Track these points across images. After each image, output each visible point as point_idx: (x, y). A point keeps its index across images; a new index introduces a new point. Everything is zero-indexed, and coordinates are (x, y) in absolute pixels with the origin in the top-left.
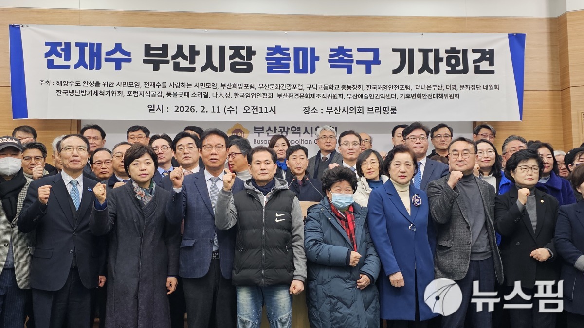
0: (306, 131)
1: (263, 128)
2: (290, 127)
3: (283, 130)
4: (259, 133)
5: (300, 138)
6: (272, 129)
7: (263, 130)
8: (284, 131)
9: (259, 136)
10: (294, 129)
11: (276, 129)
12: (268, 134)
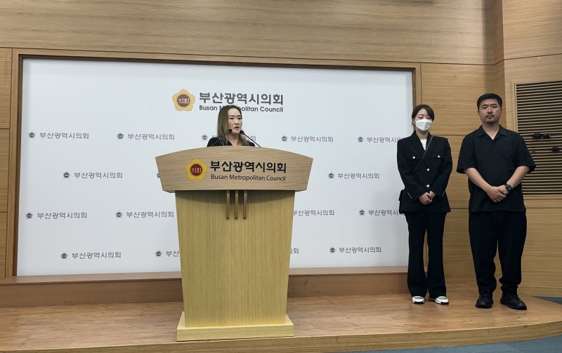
0: (252, 99)
1: (209, 94)
2: (236, 94)
3: (229, 96)
4: (205, 100)
5: (246, 105)
6: (219, 95)
7: (209, 96)
8: (230, 98)
9: (205, 102)
10: (240, 96)
11: (222, 96)
12: (214, 100)
